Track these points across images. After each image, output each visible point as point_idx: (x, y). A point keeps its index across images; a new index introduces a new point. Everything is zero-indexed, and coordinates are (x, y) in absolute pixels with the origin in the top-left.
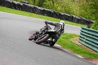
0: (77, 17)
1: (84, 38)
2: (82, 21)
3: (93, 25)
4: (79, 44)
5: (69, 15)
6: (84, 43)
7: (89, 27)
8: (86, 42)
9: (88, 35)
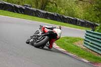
0: (81, 20)
1: (89, 42)
2: (86, 24)
3: (98, 28)
4: (84, 47)
5: (73, 18)
6: (89, 47)
7: (94, 31)
8: (91, 46)
9: (93, 39)
